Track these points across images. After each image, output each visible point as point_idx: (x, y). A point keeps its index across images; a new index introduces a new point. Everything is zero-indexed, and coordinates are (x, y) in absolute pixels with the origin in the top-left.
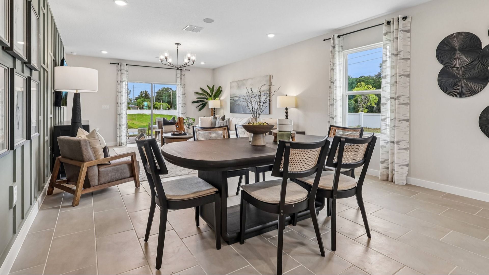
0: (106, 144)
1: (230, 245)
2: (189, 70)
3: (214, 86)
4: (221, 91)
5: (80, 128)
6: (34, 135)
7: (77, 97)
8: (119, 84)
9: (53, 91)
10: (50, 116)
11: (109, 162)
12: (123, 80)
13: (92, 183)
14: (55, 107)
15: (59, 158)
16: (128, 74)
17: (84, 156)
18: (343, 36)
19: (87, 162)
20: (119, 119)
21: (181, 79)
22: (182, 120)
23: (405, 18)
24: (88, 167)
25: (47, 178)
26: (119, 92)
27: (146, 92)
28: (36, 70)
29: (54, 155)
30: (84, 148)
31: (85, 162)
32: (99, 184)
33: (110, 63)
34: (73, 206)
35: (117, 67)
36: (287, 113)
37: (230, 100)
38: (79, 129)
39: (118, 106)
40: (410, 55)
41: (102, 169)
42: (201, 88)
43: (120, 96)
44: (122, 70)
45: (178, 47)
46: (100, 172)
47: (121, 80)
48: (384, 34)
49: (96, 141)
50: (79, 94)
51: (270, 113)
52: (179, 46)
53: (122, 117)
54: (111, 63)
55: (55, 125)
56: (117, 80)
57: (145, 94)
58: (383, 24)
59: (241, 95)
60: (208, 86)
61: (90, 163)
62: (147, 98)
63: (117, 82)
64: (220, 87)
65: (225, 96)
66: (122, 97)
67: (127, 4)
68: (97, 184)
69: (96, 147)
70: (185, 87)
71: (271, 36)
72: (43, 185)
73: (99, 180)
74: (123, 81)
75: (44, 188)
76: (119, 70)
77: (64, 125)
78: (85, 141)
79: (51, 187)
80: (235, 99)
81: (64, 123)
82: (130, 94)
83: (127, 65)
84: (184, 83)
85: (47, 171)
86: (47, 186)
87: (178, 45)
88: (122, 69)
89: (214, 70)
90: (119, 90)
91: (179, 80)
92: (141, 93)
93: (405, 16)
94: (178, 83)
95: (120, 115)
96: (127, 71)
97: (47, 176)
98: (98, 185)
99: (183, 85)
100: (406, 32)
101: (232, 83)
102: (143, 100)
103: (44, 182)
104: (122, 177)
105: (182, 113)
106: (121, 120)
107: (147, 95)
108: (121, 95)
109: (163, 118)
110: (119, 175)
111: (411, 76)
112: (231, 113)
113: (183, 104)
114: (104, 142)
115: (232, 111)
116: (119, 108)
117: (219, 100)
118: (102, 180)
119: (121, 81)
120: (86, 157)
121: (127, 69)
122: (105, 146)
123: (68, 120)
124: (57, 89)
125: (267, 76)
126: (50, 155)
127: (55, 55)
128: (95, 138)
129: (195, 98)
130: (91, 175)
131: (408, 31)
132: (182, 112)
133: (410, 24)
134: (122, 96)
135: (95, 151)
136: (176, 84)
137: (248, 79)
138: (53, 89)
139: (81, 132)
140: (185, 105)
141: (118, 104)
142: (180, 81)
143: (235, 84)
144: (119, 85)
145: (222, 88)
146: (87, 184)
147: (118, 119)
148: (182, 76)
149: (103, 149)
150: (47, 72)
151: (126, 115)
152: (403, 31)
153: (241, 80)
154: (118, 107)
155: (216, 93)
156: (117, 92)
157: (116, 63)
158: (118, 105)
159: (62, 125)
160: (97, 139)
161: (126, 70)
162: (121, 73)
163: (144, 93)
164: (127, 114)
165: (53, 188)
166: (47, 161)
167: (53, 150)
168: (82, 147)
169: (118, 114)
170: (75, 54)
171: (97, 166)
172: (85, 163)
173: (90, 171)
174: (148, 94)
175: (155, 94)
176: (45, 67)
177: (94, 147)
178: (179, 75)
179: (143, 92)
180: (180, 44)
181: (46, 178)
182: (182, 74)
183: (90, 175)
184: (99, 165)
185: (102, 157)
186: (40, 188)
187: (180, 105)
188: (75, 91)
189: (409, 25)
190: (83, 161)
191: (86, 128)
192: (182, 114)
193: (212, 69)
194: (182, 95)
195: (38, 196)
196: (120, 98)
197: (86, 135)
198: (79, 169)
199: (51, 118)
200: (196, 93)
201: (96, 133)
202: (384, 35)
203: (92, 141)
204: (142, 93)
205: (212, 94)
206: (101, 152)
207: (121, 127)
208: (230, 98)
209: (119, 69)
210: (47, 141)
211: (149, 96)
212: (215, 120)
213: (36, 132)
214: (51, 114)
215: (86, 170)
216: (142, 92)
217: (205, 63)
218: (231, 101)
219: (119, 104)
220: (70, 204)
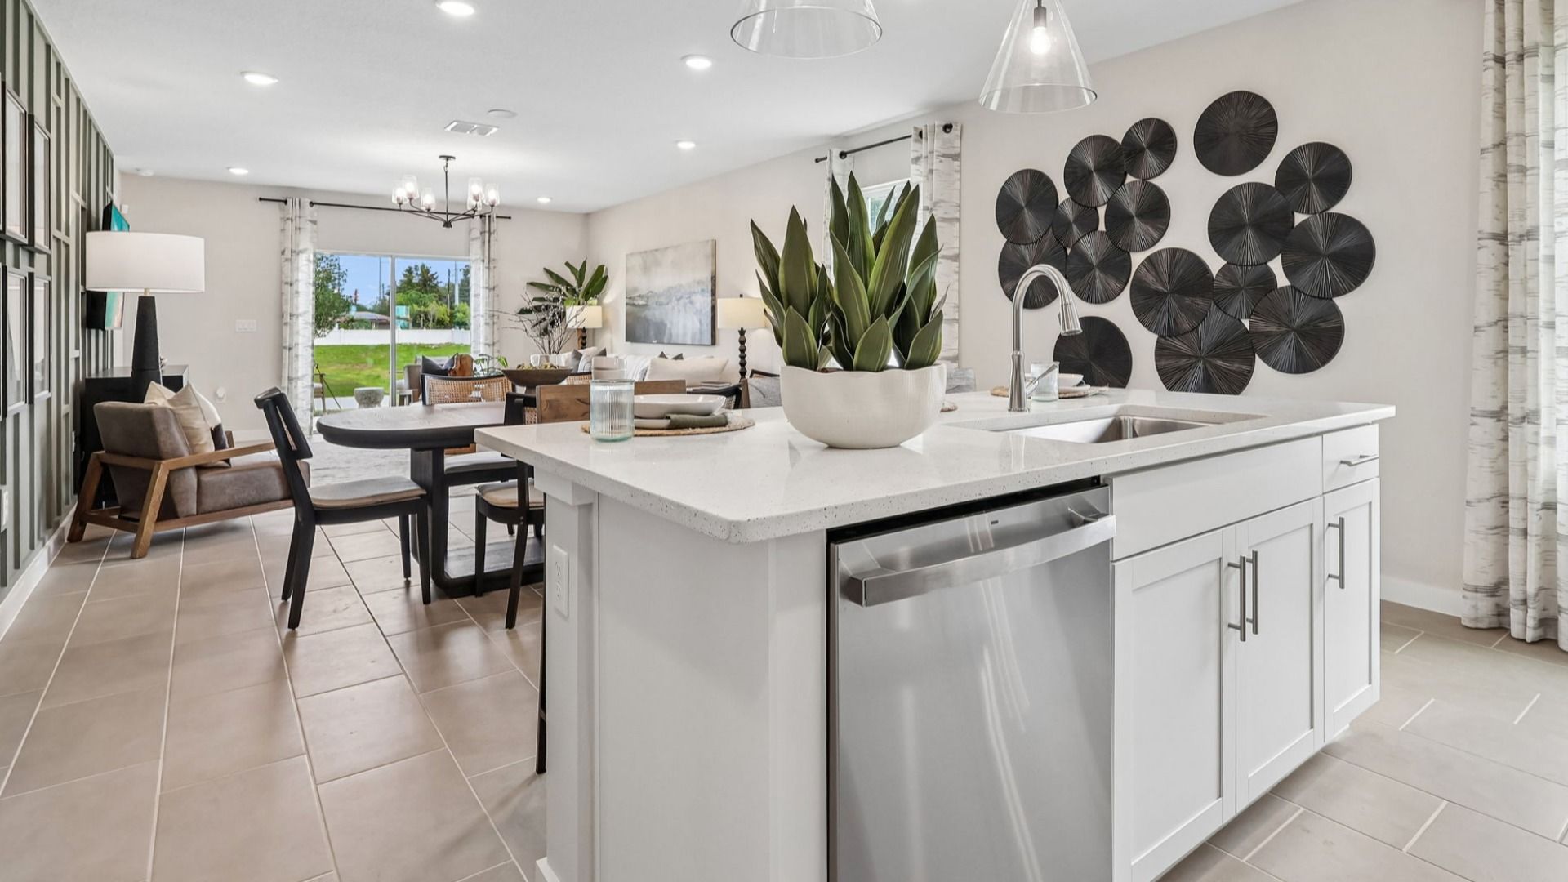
0: (219, 420)
1: (455, 600)
2: (510, 218)
3: (585, 262)
4: (606, 277)
5: (153, 382)
6: (40, 395)
7: (146, 306)
8: (287, 260)
9: (81, 289)
10: (74, 353)
11: (227, 461)
12: (301, 248)
13: (181, 509)
14: (87, 331)
15: (98, 455)
16: (315, 231)
17: (162, 445)
18: (853, 154)
19: (168, 458)
20: (286, 361)
21: (484, 243)
22: (469, 364)
23: (948, 128)
24: (171, 471)
25: (67, 506)
26: (286, 283)
27: (425, 271)
28: (41, 252)
29: (84, 453)
30: (160, 427)
31: (164, 459)
32: (201, 511)
33: (261, 199)
34: (133, 557)
35: (282, 210)
36: (742, 342)
37: (627, 304)
38: (150, 386)
39: (286, 324)
40: (960, 211)
41: (207, 477)
42: (546, 270)
43: (292, 294)
44: (298, 219)
45: (447, 166)
46: (202, 485)
47: (294, 249)
48: (913, 159)
49: (191, 411)
50: (153, 298)
51: (714, 343)
52: (449, 161)
53: (297, 356)
54: (263, 197)
55: (87, 377)
56: (283, 249)
57: (423, 277)
58: (910, 136)
59: (651, 292)
60: (567, 264)
61: (174, 462)
62: (428, 289)
63: (283, 253)
64: (601, 268)
65: (614, 294)
66: (298, 297)
67: (276, 81)
68: (195, 512)
69: (192, 426)
70: (494, 267)
71: (686, 146)
72: (56, 518)
73: (199, 502)
74: (301, 252)
75: (61, 526)
76: (288, 219)
77: (115, 376)
78: (164, 410)
79: (78, 523)
80: (636, 302)
81: (115, 370)
82: (345, 281)
83: (312, 204)
84: (492, 257)
85: (67, 490)
86: (66, 522)
87: (447, 160)
88: (296, 217)
89: (587, 218)
90: (287, 277)
91: (476, 246)
92: (407, 271)
93: (949, 123)
94: (472, 257)
95: (290, 349)
96: (314, 223)
97: (67, 503)
98: (198, 514)
99: (490, 262)
100: (950, 159)
101: (630, 255)
102: (414, 296)
103: (59, 513)
104: (262, 499)
105: (488, 342)
106: (292, 363)
107: (431, 281)
108: (294, 292)
109: (423, 357)
110: (254, 493)
111: (963, 257)
112: (629, 343)
113: (489, 317)
114: (213, 415)
115: (631, 337)
116: (286, 330)
117: (598, 304)
118: (209, 503)
119: (295, 252)
120: (165, 447)
121: (311, 216)
122: (216, 424)
123: (126, 365)
124: (93, 285)
125: (708, 241)
126: (74, 453)
127: (86, 196)
128: (189, 404)
129: (527, 298)
130: (180, 490)
131: (957, 157)
132: (486, 340)
133: (959, 141)
134: (295, 295)
135: (190, 436)
136: (467, 258)
137: (666, 248)
138: (82, 284)
139: (156, 391)
140: (495, 321)
141: (283, 318)
142: (480, 251)
143: (637, 261)
144: (286, 263)
145: (607, 269)
146: (168, 511)
147: (284, 361)
148: (487, 235)
149: (211, 429)
150: (67, 246)
151: (310, 351)
152: (944, 156)
153: (651, 251)
154: (284, 327)
155: (591, 284)
156: (281, 282)
157: (281, 199)
158: (284, 321)
159: (109, 376)
160: (195, 408)
161: (309, 218)
162: (294, 228)
163: (419, 272)
164: (313, 347)
165: (83, 525)
166: (67, 466)
167: (81, 440)
168: (156, 425)
169: (285, 348)
170: (150, 174)
171: (194, 469)
172: (163, 462)
173: (177, 480)
174: (433, 275)
175: (456, 276)
176: (61, 235)
177: (187, 427)
178: (476, 233)
179: (413, 270)
180: (454, 158)
181: (64, 507)
182: (487, 229)
183: (177, 489)
184: (200, 469)
185: (211, 448)
186: (51, 524)
187: (482, 321)
188: (141, 292)
189: (957, 143)
190: (158, 456)
191: (174, 383)
192: (486, 344)
193: (580, 214)
194: (487, 291)
195: (47, 537)
196: (292, 299)
197: (168, 398)
198: (147, 476)
199: (77, 359)
200: (532, 284)
201: (192, 394)
202: (913, 163)
203: (182, 411)
204: (410, 271)
205: (580, 285)
206: (207, 440)
207: (294, 384)
208: (624, 301)
209: (287, 216)
210: (67, 415)
211: (435, 282)
212: (576, 363)
213: (43, 390)
214: (77, 348)
215: (166, 477)
216: (410, 268)
217: (551, 199)
218: (629, 307)
219: (287, 318)
220: (128, 554)
